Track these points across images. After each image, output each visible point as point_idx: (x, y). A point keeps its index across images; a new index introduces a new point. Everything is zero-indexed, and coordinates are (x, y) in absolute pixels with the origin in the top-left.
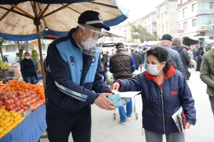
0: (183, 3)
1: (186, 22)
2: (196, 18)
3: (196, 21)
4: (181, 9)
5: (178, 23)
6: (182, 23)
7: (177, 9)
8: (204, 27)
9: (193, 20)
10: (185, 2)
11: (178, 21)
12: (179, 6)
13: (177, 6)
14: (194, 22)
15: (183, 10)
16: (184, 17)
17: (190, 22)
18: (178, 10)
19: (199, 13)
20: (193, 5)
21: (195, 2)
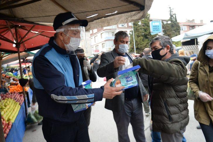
0: (94, 33)
1: (98, 46)
2: (104, 42)
3: (105, 44)
4: (93, 37)
5: (91, 46)
6: (94, 46)
7: (90, 37)
8: (111, 48)
9: (102, 44)
10: (95, 33)
12: (91, 35)
13: (90, 35)
14: (103, 45)
15: (95, 37)
16: (95, 42)
17: (100, 45)
18: (91, 38)
19: (107, 39)
20: (101, 34)
21: (103, 32)
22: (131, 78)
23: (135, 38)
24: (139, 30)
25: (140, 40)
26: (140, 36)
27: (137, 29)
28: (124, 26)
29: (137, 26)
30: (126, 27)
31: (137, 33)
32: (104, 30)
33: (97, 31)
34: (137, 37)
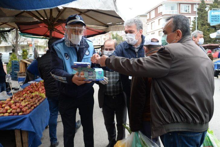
0: (151, 18)
1: (154, 33)
2: (161, 30)
4: (150, 23)
5: (147, 33)
7: (146, 23)
9: (159, 32)
11: (147, 32)
12: (148, 20)
13: (146, 20)
14: (160, 33)
15: (152, 23)
16: (152, 29)
18: (148, 24)
20: (159, 20)
21: (161, 17)
22: (92, 73)
23: (198, 26)
24: (205, 17)
25: (205, 29)
26: (205, 25)
27: (202, 16)
28: (188, 11)
29: (203, 12)
30: (190, 12)
31: (201, 21)
32: (162, 16)
33: (154, 17)
34: (201, 26)
